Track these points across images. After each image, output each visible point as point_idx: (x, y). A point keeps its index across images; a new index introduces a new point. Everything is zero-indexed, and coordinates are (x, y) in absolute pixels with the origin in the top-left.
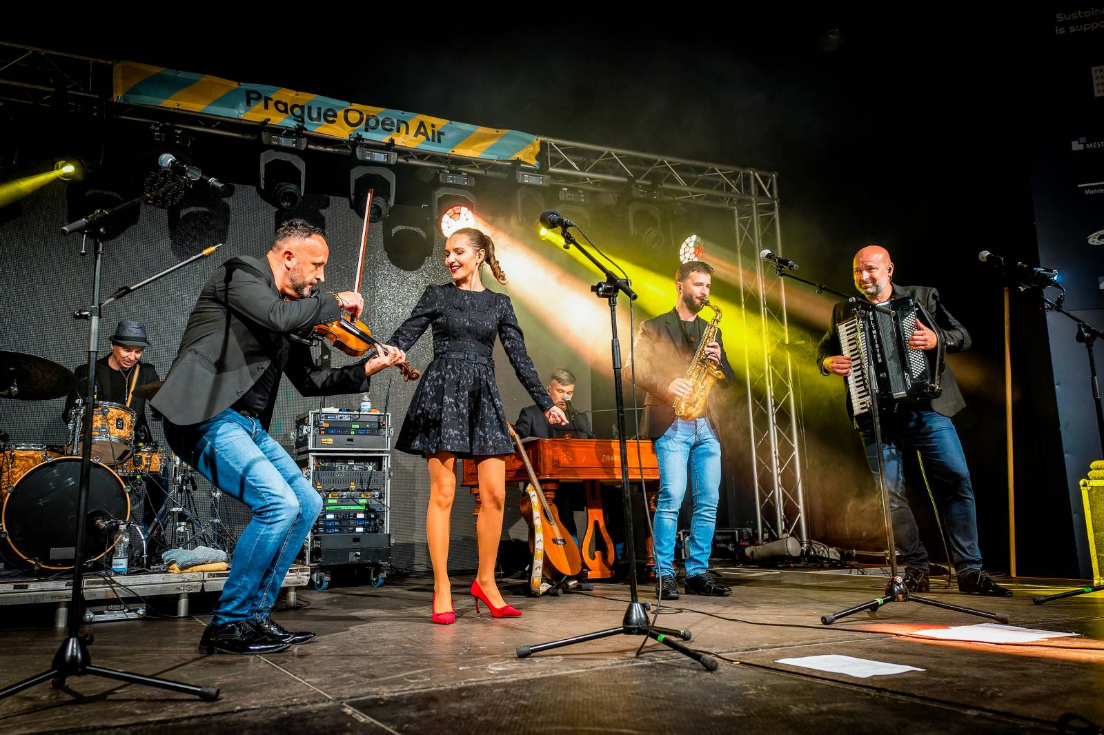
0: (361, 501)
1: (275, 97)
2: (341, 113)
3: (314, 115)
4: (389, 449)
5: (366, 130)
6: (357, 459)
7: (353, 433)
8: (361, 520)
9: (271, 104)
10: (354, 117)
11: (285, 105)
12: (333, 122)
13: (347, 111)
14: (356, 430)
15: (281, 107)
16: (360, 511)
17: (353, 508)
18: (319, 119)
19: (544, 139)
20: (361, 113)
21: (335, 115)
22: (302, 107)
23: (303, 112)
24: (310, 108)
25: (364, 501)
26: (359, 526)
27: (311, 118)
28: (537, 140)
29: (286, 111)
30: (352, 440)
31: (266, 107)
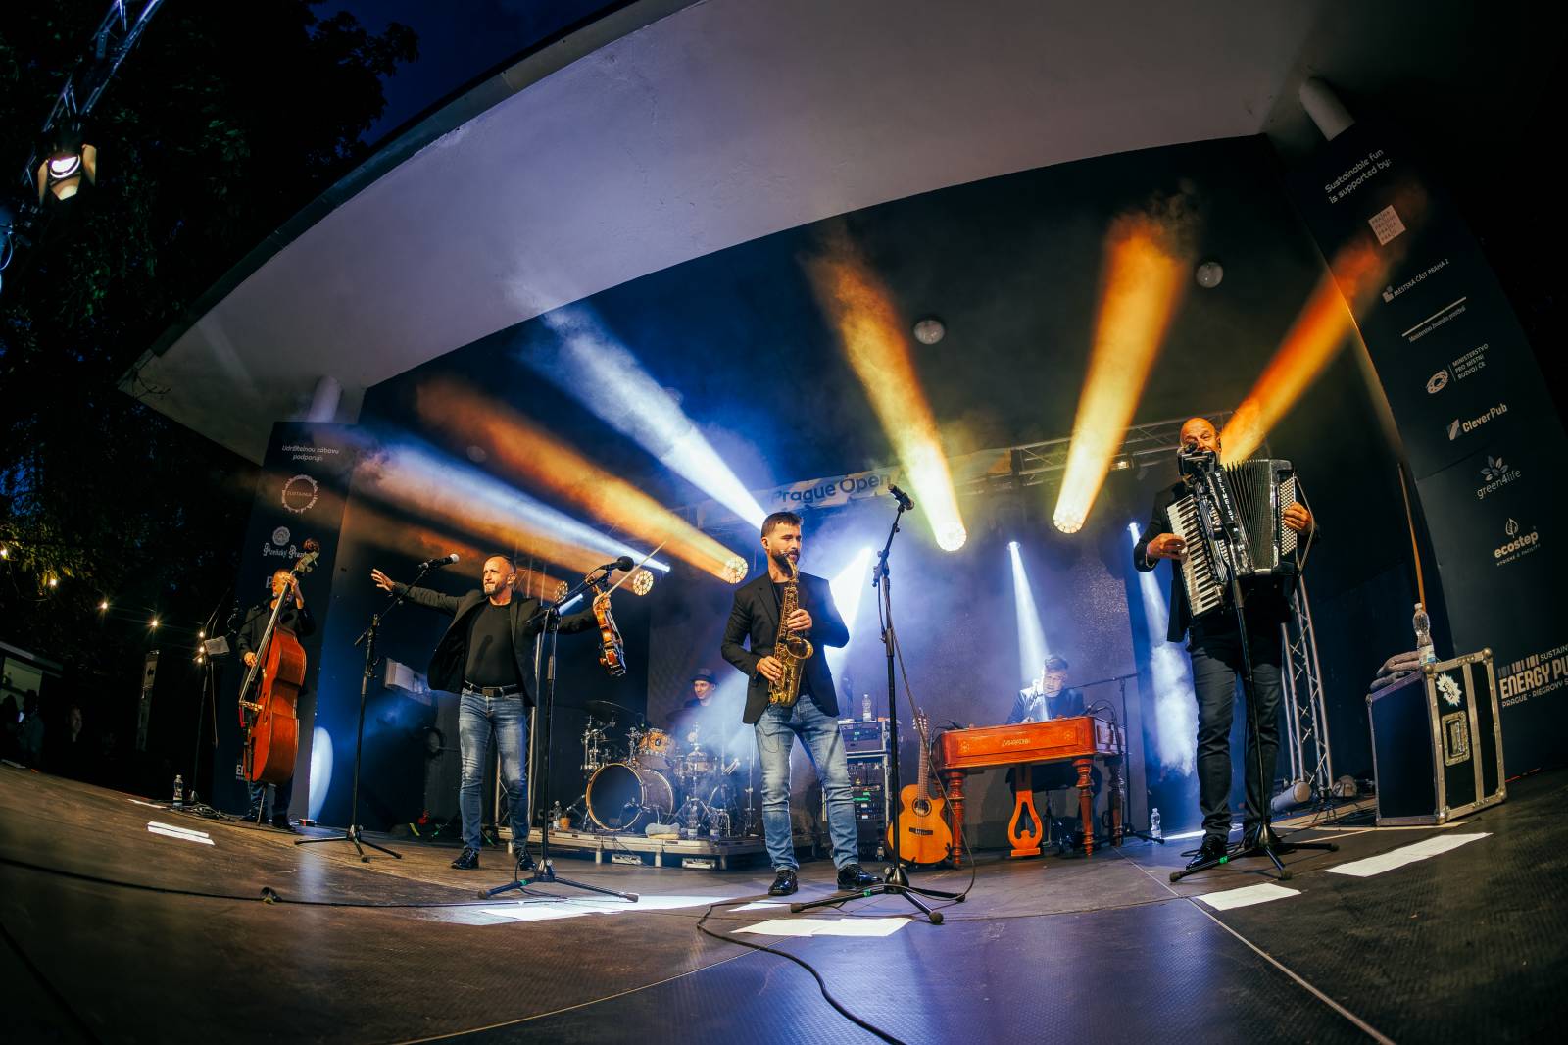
0: (865, 794)
1: (791, 491)
2: (837, 486)
3: (819, 494)
4: (884, 749)
5: (859, 492)
6: (865, 760)
7: (855, 739)
8: (865, 809)
9: (788, 497)
10: (847, 486)
11: (799, 494)
12: (834, 494)
13: (841, 483)
14: (857, 736)
15: (796, 496)
16: (864, 802)
17: (859, 799)
18: (823, 496)
19: (1013, 449)
20: (852, 481)
21: (834, 489)
22: (810, 491)
23: (812, 496)
24: (816, 490)
25: (868, 794)
26: (865, 814)
27: (818, 497)
28: (1008, 451)
29: (799, 498)
30: (853, 745)
31: (785, 500)
